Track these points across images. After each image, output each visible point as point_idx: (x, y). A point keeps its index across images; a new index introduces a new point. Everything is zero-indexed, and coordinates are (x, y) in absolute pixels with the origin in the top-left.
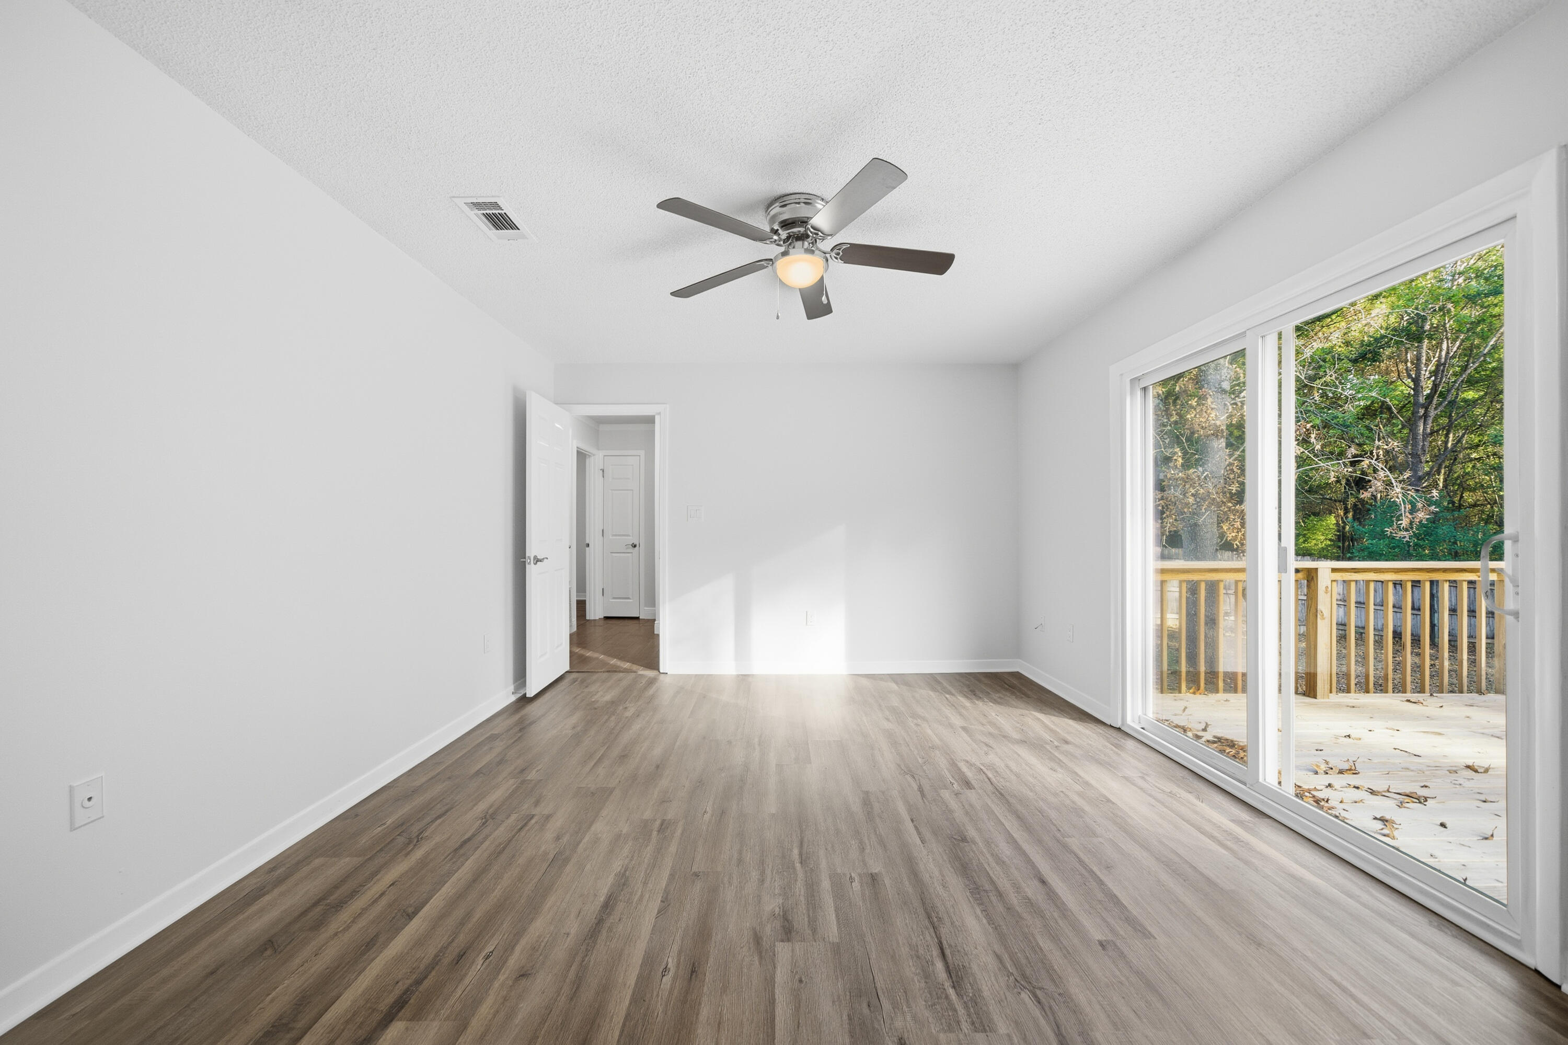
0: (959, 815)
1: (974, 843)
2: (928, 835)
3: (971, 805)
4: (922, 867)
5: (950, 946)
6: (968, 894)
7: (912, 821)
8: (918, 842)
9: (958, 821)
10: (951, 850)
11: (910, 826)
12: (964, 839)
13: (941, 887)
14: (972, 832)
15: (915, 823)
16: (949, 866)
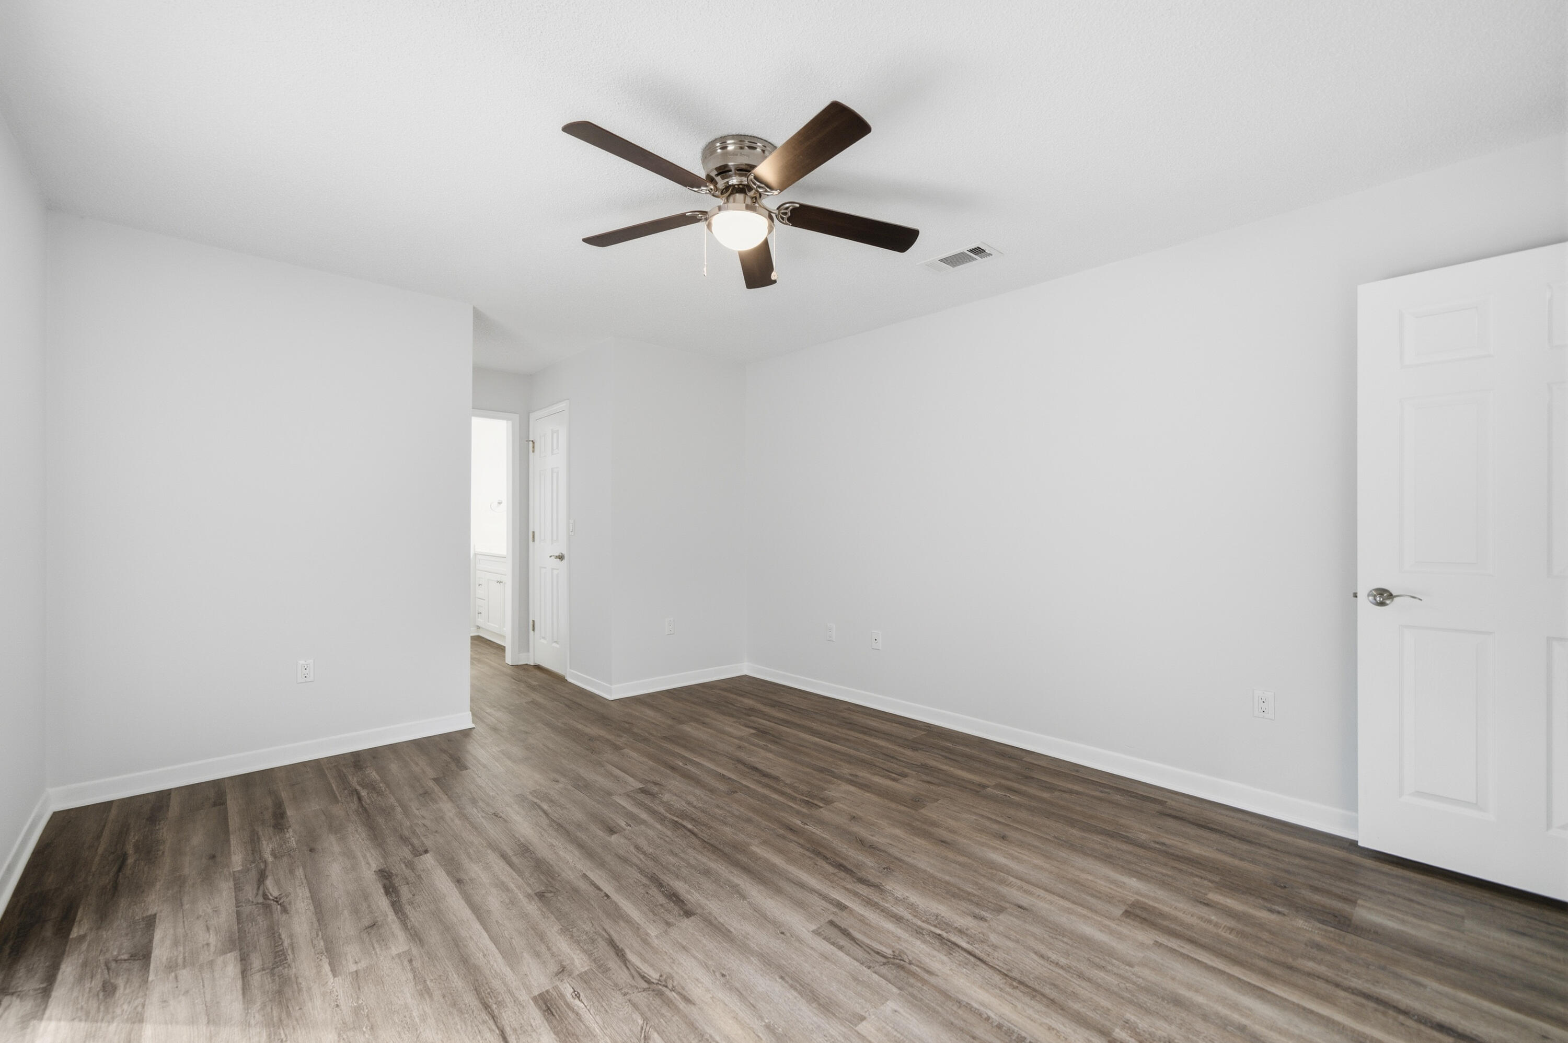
0: (552, 930)
1: (529, 896)
2: (583, 885)
3: (537, 955)
4: (577, 853)
5: (540, 816)
6: (531, 848)
7: (607, 895)
8: (590, 874)
9: (553, 918)
10: (553, 878)
11: (608, 888)
12: (541, 896)
13: (554, 844)
14: (532, 908)
15: (603, 894)
16: (551, 862)
